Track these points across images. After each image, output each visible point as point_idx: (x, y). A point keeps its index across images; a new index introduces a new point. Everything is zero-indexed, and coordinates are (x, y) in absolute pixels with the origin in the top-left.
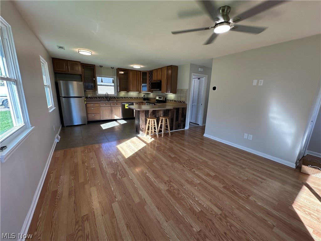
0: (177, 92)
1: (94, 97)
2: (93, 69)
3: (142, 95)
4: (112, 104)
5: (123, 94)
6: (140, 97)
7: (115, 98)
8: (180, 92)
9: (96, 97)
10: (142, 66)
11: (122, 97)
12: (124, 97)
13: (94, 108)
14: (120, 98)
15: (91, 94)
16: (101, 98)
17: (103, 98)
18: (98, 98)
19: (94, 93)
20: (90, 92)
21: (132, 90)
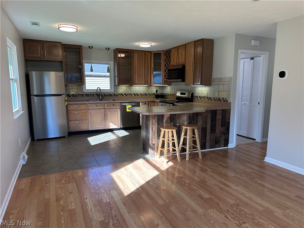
0: (213, 83)
1: (79, 95)
2: (79, 51)
3: (153, 90)
4: (106, 104)
5: (123, 89)
6: (150, 93)
7: (110, 95)
8: (217, 83)
9: (83, 95)
10: (153, 44)
11: (121, 94)
12: (125, 94)
13: (78, 111)
14: (119, 96)
15: (75, 90)
16: (89, 96)
17: (92, 96)
18: (86, 96)
19: (79, 88)
20: (74, 87)
21: (138, 83)
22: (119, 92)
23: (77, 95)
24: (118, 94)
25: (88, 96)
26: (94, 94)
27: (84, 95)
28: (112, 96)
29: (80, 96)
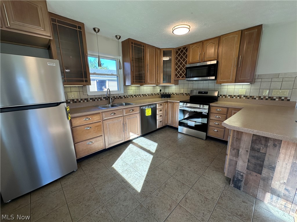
1: (81, 100)
3: (158, 90)
5: (133, 90)
7: (120, 97)
8: (260, 80)
9: (87, 100)
11: (131, 96)
12: (134, 95)
13: (89, 126)
14: (129, 97)
15: (76, 93)
16: (96, 100)
17: (99, 100)
18: (91, 100)
19: (81, 90)
20: (73, 89)
21: (150, 82)
22: (129, 93)
23: (79, 100)
24: (128, 96)
25: (94, 100)
26: (101, 98)
27: (89, 99)
28: (122, 98)
29: (84, 101)
